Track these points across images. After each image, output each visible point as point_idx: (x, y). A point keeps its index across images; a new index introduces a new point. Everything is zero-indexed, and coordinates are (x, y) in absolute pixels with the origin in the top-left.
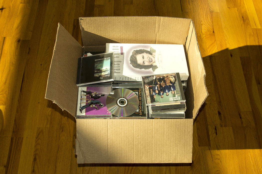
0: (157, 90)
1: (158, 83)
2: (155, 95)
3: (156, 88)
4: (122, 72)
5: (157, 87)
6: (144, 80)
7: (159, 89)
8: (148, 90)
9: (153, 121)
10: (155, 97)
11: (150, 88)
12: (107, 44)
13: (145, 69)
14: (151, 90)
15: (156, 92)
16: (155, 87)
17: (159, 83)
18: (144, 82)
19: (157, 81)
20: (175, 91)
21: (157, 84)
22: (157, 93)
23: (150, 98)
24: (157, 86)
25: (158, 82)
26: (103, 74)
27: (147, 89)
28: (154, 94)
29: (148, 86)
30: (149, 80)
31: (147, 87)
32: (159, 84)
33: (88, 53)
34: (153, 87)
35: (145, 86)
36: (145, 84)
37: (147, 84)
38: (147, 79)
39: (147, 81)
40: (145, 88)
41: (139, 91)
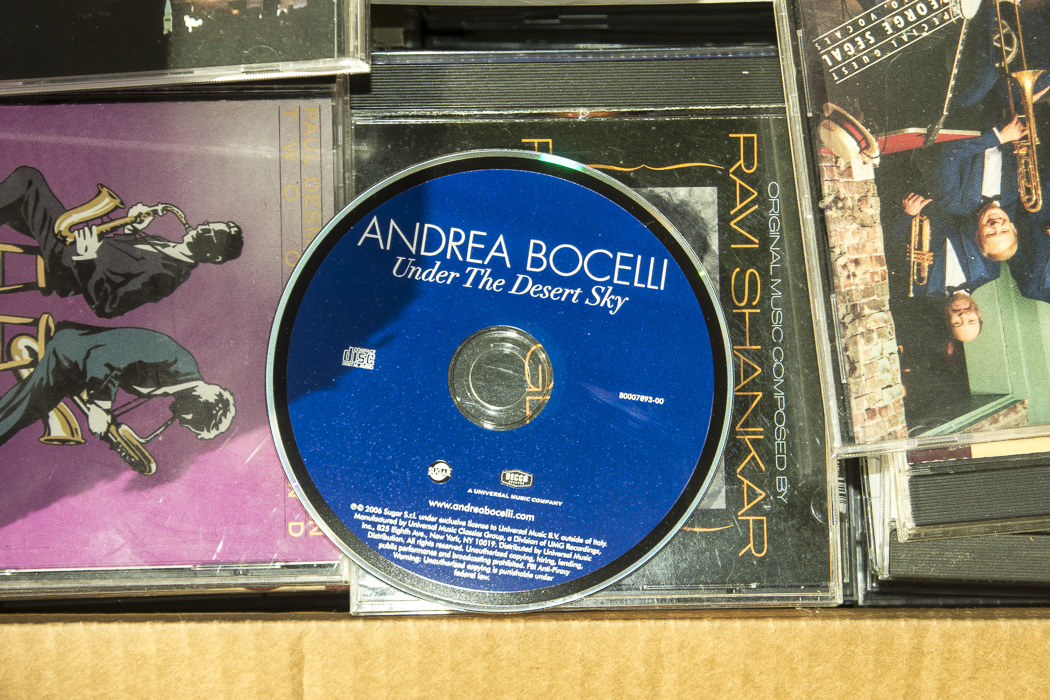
0: (996, 212)
1: (1018, 89)
2: (971, 285)
3: (991, 183)
5: (1008, 150)
6: (811, 33)
7: (1037, 195)
8: (873, 208)
9: (918, 652)
10: (967, 329)
11: (895, 179)
14: (915, 206)
15: (978, 243)
16: (978, 160)
17: (1027, 79)
18: (818, 69)
19: (999, 55)
21: (1000, 105)
22: (993, 267)
23: (892, 346)
24: (1010, 134)
25: (1017, 66)
27: (850, 196)
28: (955, 275)
29: (864, 147)
30: (879, 32)
31: (856, 160)
32: (1031, 98)
34: (935, 152)
35: (821, 142)
36: (832, 106)
37: (857, 105)
38: (862, 23)
39: (863, 46)
40: (832, 171)
41: (731, 170)
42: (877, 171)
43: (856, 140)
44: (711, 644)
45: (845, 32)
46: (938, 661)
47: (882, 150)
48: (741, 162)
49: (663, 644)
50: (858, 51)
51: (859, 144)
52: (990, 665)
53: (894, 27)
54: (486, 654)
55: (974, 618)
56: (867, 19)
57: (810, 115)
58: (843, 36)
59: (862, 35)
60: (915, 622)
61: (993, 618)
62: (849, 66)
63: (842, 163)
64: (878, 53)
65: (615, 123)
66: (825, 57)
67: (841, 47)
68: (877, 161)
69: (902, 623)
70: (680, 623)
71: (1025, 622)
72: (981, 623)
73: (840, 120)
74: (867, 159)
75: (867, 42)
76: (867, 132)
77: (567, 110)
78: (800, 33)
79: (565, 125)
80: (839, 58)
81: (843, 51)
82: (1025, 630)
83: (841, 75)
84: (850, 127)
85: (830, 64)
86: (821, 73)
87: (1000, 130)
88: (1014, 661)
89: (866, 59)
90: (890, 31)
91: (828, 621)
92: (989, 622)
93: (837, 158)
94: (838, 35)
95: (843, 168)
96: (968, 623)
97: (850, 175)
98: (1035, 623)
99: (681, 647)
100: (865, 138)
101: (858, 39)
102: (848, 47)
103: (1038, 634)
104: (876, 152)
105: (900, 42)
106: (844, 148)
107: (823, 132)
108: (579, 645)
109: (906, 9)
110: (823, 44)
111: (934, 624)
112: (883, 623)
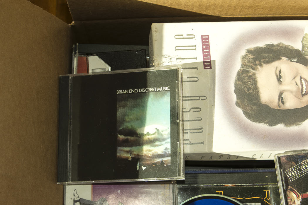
4: (211, 142)
6: (284, 170)
12: (155, 26)
13: (286, 125)
18: (286, 178)
26: (147, 150)
29: (298, 197)
30: (300, 170)
31: (296, 201)
33: (92, 55)
35: (288, 195)
36: (290, 187)
37: (296, 187)
38: (296, 168)
39: (296, 173)
40: (291, 202)
41: (264, 199)
42: (301, 202)
45: (292, 170)
47: (302, 198)
48: (267, 197)
50: (295, 174)
51: (296, 196)
53: (303, 168)
56: (297, 167)
57: (285, 189)
58: (292, 171)
59: (296, 170)
62: (293, 178)
63: (293, 200)
64: (300, 175)
65: (237, 188)
66: (288, 175)
67: (291, 173)
68: (301, 200)
73: (292, 190)
74: (298, 200)
75: (297, 172)
76: (298, 193)
77: (226, 185)
78: (282, 170)
79: (226, 188)
80: (291, 176)
81: (292, 174)
83: (292, 180)
84: (294, 192)
85: (289, 177)
86: (287, 179)
89: (297, 176)
90: (302, 170)
93: (291, 199)
94: (290, 170)
95: (293, 202)
97: (295, 203)
100: (298, 194)
102: (293, 173)
104: (301, 198)
105: (305, 172)
106: (293, 197)
107: (288, 193)
109: (306, 165)
110: (287, 173)
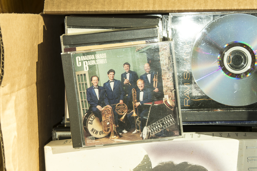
0: (141, 88)
1: (136, 113)
2: (146, 74)
3: (142, 94)
5: (138, 100)
6: (176, 124)
7: (133, 92)
8: (165, 89)
9: (154, 4)
10: (147, 66)
13: (172, 163)
14: (156, 90)
15: (144, 82)
16: (144, 99)
17: (134, 114)
18: (175, 117)
19: (140, 119)
20: (89, 86)
21: (140, 110)
22: (142, 78)
23: (161, 62)
24: (138, 104)
25: (136, 117)
27: (169, 92)
28: (149, 76)
29: (166, 102)
30: (163, 124)
31: (168, 98)
32: (134, 111)
35: (175, 103)
36: (172, 110)
37: (167, 110)
38: (166, 126)
39: (166, 121)
40: (172, 97)
41: (189, 99)
42: (164, 97)
43: (168, 103)
44: (195, 5)
45: (169, 124)
46: (150, 2)
47: (163, 101)
48: (187, 100)
49: (204, 5)
51: (167, 102)
52: (140, 2)
53: (160, 125)
54: (240, 2)
55: (143, 11)
56: (165, 127)
57: (177, 108)
58: (170, 123)
59: (166, 124)
60: (155, 10)
61: (140, 11)
62: (169, 117)
63: (170, 98)
64: (163, 120)
65: (213, 108)
66: (173, 119)
67: (170, 121)
68: (164, 99)
69: (157, 9)
70: (201, 9)
71: (134, 10)
72: (142, 10)
73: (171, 107)
74: (166, 99)
75: (165, 122)
76: (165, 105)
77: (222, 111)
78: (179, 124)
79: (223, 108)
80: (171, 119)
81: (170, 120)
82: (134, 8)
83: (171, 116)
84: (168, 105)
85: (172, 118)
87: (140, 105)
88: (135, 3)
89: (165, 119)
90: (161, 124)
91: (172, 10)
92: (140, 10)
93: (171, 99)
94: (171, 124)
95: (170, 97)
96: (145, 9)
97: (169, 96)
98: (132, 10)
99: (201, 4)
100: (166, 103)
101: (167, 123)
102: (169, 121)
103: (131, 8)
104: (164, 100)
105: (159, 122)
106: (170, 102)
107: (174, 105)
108: (221, 4)
109: (157, 129)
110: (174, 122)
111: (151, 9)
112: (161, 9)
